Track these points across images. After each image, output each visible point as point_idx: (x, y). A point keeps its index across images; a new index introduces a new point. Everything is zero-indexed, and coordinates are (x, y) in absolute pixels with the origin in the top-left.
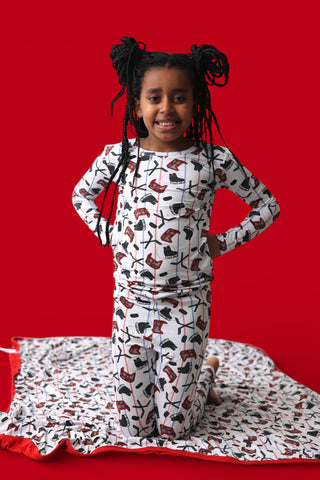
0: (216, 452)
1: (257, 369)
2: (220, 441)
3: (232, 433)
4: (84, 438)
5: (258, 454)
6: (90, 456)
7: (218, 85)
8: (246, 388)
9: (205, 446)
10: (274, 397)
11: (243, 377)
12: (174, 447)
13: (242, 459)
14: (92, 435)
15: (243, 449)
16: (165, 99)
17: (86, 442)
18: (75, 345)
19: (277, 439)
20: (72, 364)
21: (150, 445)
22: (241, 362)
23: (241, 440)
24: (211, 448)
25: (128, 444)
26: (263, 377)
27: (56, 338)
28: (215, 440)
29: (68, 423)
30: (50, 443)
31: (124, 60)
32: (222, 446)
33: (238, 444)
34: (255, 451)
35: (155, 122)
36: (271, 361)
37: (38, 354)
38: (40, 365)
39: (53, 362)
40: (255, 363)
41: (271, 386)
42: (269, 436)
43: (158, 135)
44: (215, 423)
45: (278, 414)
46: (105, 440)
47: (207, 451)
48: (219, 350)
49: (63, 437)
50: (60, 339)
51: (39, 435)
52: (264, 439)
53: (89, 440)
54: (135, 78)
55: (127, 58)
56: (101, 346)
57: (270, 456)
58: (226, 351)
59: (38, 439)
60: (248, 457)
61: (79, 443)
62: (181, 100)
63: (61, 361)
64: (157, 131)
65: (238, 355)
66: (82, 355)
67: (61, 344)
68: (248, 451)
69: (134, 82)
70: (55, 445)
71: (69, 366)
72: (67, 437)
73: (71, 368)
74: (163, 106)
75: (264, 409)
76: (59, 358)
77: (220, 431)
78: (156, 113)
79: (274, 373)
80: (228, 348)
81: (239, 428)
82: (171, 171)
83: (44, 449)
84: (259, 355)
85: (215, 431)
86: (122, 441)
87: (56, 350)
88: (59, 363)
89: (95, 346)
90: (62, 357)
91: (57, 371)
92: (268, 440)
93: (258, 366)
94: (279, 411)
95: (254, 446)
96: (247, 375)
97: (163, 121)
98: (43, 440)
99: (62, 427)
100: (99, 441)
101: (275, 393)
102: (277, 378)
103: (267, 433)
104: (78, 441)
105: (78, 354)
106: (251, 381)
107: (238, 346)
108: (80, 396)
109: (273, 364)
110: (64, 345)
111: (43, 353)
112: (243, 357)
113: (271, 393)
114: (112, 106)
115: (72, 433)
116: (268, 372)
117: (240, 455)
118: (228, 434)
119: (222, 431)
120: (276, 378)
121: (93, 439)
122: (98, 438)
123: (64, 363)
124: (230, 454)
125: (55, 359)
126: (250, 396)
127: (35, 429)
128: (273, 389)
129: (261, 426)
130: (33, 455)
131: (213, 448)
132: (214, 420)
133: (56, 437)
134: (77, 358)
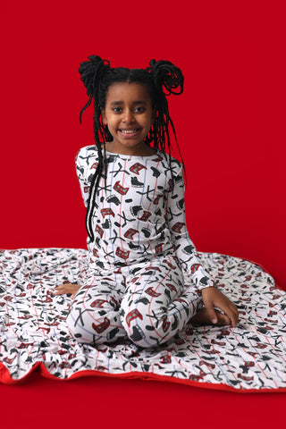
0: (209, 379)
1: (255, 286)
2: (213, 367)
3: (227, 358)
4: (60, 362)
5: (256, 381)
6: (67, 381)
7: (175, 94)
8: (243, 307)
9: (196, 372)
10: (274, 318)
11: (240, 295)
12: (162, 373)
13: (237, 387)
14: (70, 358)
15: (239, 376)
16: (127, 111)
17: (63, 366)
18: (51, 257)
19: (277, 365)
20: (48, 279)
21: (134, 369)
22: (237, 279)
23: (237, 365)
24: (203, 374)
25: (110, 368)
26: (262, 296)
27: (29, 250)
28: (208, 365)
29: (43, 344)
30: (22, 366)
31: (90, 76)
32: (215, 372)
33: (233, 370)
34: (252, 378)
35: (118, 130)
36: (271, 278)
37: (9, 267)
38: (12, 280)
39: (26, 276)
40: (253, 279)
41: (271, 305)
42: (268, 362)
43: (121, 140)
44: (208, 347)
45: (278, 336)
46: (84, 364)
47: (198, 377)
48: (213, 265)
49: (37, 360)
50: (34, 251)
51: (10, 357)
52: (263, 364)
53: (67, 363)
54: (100, 91)
55: (93, 74)
56: (80, 258)
57: (269, 385)
58: (221, 266)
59: (10, 361)
60: (244, 385)
61: (55, 366)
62: (141, 111)
63: (35, 275)
64: (120, 138)
65: (234, 271)
66: (58, 269)
67: (35, 256)
68: (245, 378)
69: (100, 95)
70: (28, 368)
71: (43, 280)
72: (41, 360)
73: (45, 283)
74: (126, 116)
75: (263, 331)
76: (33, 272)
77: (213, 356)
78: (119, 122)
79: (274, 291)
80: (222, 263)
81: (235, 352)
82: (133, 175)
83: (16, 373)
84: (257, 271)
85: (208, 356)
86: (102, 365)
87: (29, 262)
88: (33, 277)
89: (74, 258)
90: (36, 270)
91: (30, 287)
92: (267, 366)
93: (257, 283)
94: (280, 333)
95: (251, 373)
96: (243, 293)
97: (125, 130)
98: (15, 363)
99: (36, 349)
100: (78, 365)
101: (275, 313)
102: (278, 297)
103: (265, 358)
104: (54, 364)
105: (55, 267)
106: (249, 300)
107: (235, 261)
108: (57, 314)
109: (273, 281)
110: (39, 257)
111: (15, 266)
112: (239, 272)
113: (271, 314)
114: (81, 115)
115: (48, 356)
116: (267, 290)
117: (235, 383)
118: (222, 358)
119: (215, 355)
120: (276, 297)
121: (71, 362)
122: (76, 361)
123: (38, 277)
124: (224, 381)
125: (29, 272)
126: (247, 316)
127: (6, 350)
128: (273, 309)
129: (260, 351)
130: (4, 379)
131: (205, 374)
132: (206, 344)
133: (29, 359)
134: (53, 272)
